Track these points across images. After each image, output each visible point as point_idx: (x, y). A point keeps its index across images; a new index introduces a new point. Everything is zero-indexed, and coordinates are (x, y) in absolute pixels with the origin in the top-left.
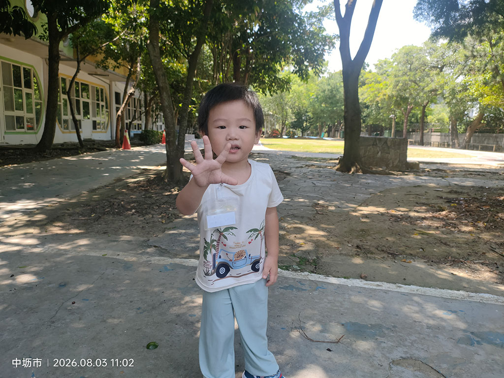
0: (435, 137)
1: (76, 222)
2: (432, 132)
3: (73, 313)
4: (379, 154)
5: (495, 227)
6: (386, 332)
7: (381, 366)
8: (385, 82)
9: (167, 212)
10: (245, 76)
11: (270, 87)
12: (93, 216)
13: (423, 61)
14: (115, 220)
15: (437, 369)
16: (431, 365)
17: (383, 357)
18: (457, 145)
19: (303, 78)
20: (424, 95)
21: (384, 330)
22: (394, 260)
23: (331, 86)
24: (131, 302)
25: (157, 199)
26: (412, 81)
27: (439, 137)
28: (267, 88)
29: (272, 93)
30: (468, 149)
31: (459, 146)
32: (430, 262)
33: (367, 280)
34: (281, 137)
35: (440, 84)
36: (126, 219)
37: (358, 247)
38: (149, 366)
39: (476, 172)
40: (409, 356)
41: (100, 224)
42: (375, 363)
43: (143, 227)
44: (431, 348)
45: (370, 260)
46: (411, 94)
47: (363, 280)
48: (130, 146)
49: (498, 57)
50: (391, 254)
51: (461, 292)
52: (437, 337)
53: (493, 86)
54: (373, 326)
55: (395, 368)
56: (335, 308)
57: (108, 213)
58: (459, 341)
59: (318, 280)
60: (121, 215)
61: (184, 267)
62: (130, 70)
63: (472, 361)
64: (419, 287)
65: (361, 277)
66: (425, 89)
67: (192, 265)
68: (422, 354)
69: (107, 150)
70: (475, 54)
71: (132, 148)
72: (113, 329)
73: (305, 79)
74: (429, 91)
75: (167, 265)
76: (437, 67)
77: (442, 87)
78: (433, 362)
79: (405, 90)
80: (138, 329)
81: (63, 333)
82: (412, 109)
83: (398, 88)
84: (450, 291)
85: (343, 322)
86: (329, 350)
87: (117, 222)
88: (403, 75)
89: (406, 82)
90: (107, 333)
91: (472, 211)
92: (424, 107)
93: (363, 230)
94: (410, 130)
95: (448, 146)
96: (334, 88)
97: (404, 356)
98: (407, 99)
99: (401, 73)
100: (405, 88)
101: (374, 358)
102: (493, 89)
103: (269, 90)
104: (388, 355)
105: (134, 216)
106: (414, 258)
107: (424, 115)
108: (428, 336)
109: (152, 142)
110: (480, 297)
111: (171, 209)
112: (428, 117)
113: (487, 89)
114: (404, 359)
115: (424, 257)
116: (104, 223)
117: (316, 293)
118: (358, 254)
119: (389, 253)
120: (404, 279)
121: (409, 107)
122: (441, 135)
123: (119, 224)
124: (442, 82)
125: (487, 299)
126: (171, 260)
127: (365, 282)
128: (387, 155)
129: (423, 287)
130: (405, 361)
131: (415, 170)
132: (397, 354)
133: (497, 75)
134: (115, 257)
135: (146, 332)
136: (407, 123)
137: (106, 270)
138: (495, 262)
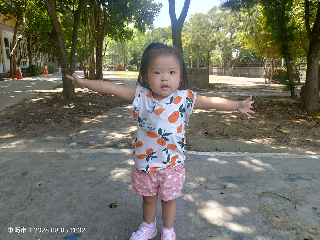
0: (215, 69)
1: (9, 130)
2: (213, 66)
3: (43, 192)
4: (194, 79)
5: (272, 117)
6: (247, 179)
7: (255, 199)
8: (186, 36)
9: (74, 119)
10: (104, 28)
11: (120, 36)
12: (20, 125)
13: (208, 23)
14: (39, 127)
15: (283, 196)
16: (279, 194)
17: (253, 194)
18: (227, 74)
19: (141, 31)
20: (209, 44)
21: (245, 178)
22: (228, 139)
23: (154, 38)
24: (82, 179)
25: (63, 111)
26: (201, 35)
27: (217, 69)
28: (118, 37)
29: (121, 41)
30: (233, 76)
31: (228, 74)
32: (247, 138)
33: (220, 152)
34: (124, 70)
35: (218, 37)
36: (47, 126)
37: (206, 133)
38: (118, 219)
39: (245, 88)
40: (265, 191)
41: (29, 130)
42: (251, 197)
43: (62, 130)
44: (274, 186)
45: (216, 140)
46: (201, 44)
47: (219, 152)
48: (22, 77)
49: (254, 22)
50: (225, 136)
51: (272, 154)
52: (274, 179)
53: (250, 39)
54: (238, 177)
55: (262, 199)
56: (212, 169)
57: (31, 122)
58: (285, 180)
59: (193, 154)
60: (41, 124)
61: (106, 154)
62: (17, 22)
63: (297, 189)
64: (249, 153)
65: (217, 150)
66: (210, 40)
67: (111, 152)
68: (272, 189)
69: (5, 80)
70: (241, 19)
71: (24, 78)
72: (80, 198)
73: (143, 32)
74: (212, 42)
75: (94, 153)
76: (216, 27)
77: (219, 39)
78: (279, 193)
79: (198, 41)
80: (98, 196)
81: (44, 206)
82: (202, 53)
83: (194, 39)
84: (266, 153)
85: (221, 177)
86: (222, 193)
87: (40, 128)
88: (197, 32)
89: (199, 36)
90: (77, 202)
91: (257, 109)
92: (209, 52)
93: (203, 123)
94: (201, 65)
95: (222, 75)
96: (156, 39)
97: (263, 192)
98: (199, 46)
99: (195, 31)
100: (198, 39)
101: (249, 195)
102: (250, 40)
103: (119, 38)
104: (255, 192)
105: (51, 124)
106: (238, 137)
107: (209, 57)
108: (269, 179)
109: (37, 74)
110: (283, 155)
111: (76, 118)
112: (211, 58)
113: (247, 40)
114: (264, 193)
115: (243, 136)
116: (31, 129)
117: (197, 162)
118: (208, 137)
119: (224, 135)
120: (240, 149)
121: (200, 52)
122: (218, 69)
123: (43, 129)
124: (219, 37)
125: (287, 156)
126: (94, 150)
127: (220, 153)
128: (198, 79)
129: (252, 152)
130: (265, 194)
131: (214, 88)
132: (259, 191)
133: (253, 32)
134: (53, 151)
135: (104, 197)
136: (199, 62)
137: (52, 160)
138: (280, 136)
